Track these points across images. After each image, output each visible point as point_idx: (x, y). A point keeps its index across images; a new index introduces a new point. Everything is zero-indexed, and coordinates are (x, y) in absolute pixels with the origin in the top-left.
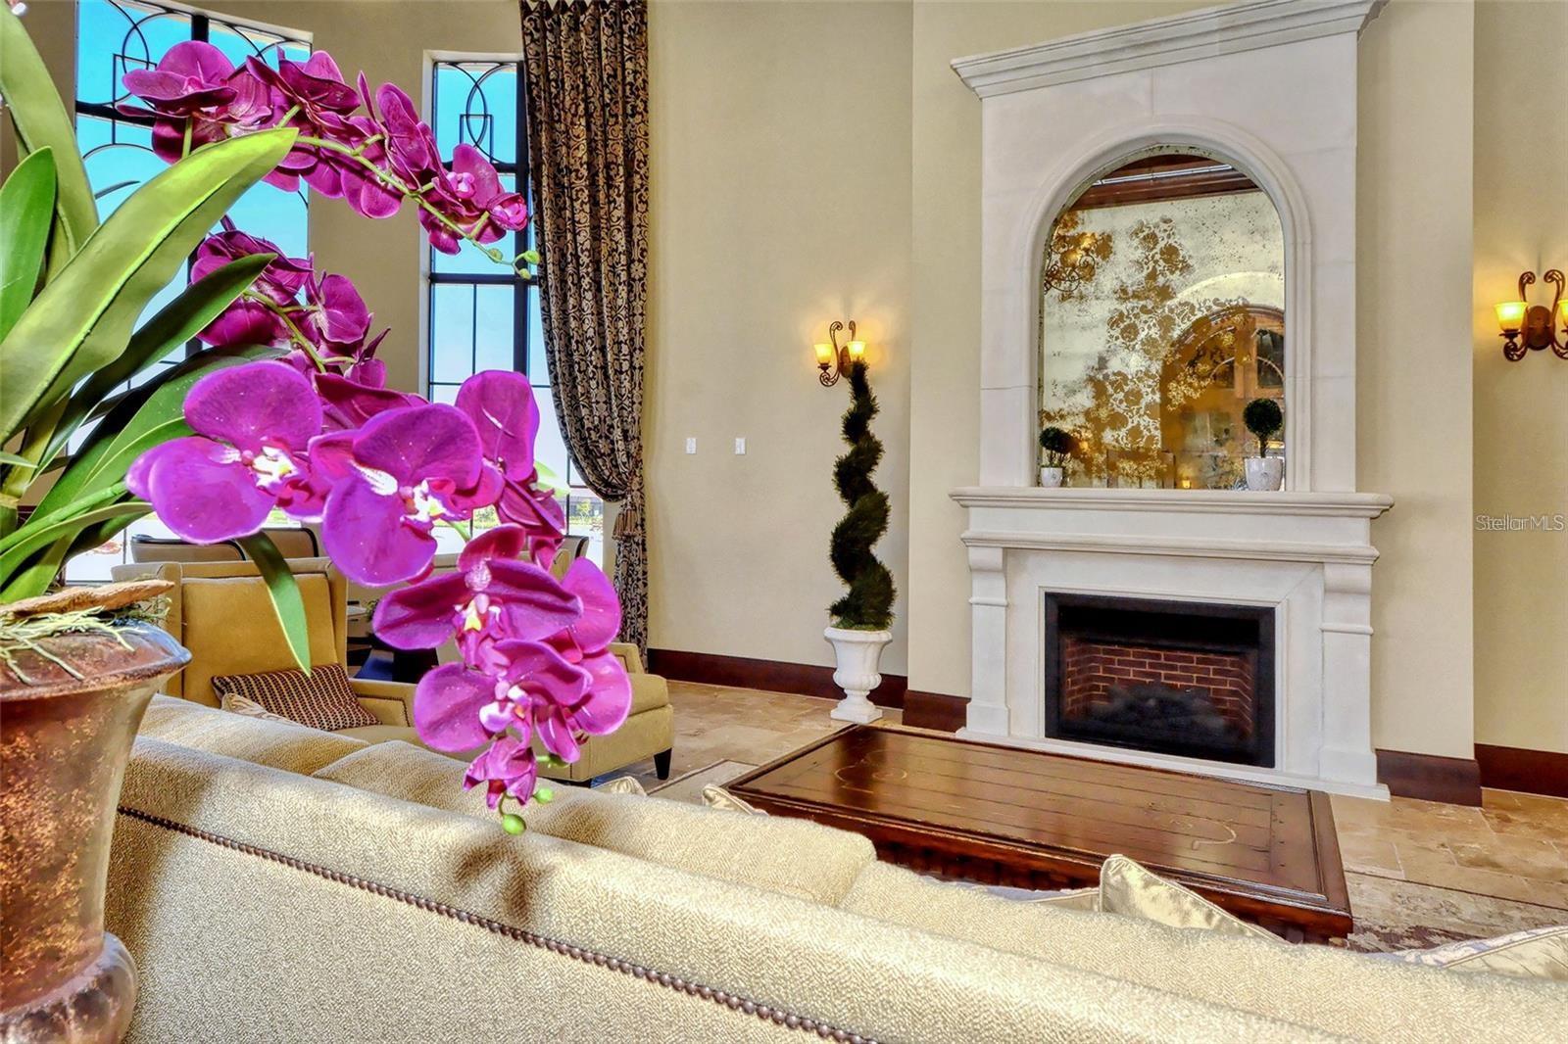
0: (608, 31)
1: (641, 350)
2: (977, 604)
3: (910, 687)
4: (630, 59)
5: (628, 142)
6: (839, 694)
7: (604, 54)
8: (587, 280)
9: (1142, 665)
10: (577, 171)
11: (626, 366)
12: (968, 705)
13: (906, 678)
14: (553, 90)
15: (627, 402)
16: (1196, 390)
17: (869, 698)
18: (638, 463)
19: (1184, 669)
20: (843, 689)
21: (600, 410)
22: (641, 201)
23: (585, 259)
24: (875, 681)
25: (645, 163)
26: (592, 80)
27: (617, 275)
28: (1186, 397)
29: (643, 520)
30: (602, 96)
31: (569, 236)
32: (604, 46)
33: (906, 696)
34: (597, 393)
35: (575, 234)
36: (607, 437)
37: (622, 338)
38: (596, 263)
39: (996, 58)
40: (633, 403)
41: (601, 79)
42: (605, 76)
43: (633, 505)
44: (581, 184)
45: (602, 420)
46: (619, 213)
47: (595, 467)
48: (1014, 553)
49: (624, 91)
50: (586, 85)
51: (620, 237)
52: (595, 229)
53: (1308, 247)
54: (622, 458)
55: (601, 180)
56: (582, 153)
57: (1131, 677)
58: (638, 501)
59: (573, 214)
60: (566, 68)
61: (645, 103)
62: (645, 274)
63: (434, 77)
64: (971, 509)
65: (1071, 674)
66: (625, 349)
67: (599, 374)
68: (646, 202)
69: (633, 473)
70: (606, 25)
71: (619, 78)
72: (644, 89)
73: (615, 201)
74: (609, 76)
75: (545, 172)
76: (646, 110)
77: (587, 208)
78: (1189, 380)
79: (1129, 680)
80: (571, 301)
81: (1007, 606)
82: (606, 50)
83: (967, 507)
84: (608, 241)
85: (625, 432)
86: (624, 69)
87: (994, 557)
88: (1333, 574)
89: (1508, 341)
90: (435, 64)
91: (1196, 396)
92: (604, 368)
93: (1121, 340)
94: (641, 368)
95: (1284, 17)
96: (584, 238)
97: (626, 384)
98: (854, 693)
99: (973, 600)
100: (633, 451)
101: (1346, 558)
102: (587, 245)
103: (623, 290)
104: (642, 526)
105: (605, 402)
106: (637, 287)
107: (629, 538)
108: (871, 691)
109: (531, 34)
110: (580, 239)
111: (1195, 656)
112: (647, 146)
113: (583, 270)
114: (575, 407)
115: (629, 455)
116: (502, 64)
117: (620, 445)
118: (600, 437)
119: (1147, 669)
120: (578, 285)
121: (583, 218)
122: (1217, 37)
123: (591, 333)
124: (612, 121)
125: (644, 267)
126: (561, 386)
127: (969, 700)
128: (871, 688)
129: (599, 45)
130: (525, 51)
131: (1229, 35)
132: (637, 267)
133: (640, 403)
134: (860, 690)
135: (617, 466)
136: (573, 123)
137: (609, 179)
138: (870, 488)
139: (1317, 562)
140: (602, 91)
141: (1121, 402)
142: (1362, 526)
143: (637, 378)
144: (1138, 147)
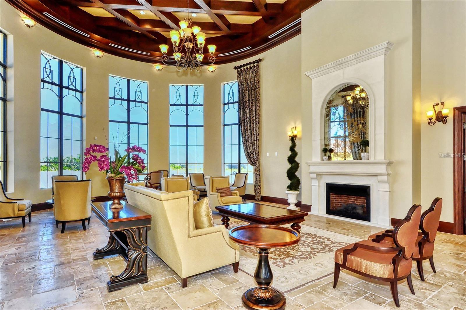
0: (251, 73)
1: (258, 136)
2: (313, 186)
3: (302, 203)
4: (256, 78)
5: (255, 94)
6: (289, 204)
7: (251, 78)
8: (248, 123)
9: (351, 199)
10: (247, 102)
11: (255, 139)
12: (311, 207)
13: (301, 201)
14: (243, 86)
15: (256, 146)
16: (354, 138)
17: (295, 205)
18: (258, 158)
19: (360, 200)
20: (289, 203)
21: (251, 148)
22: (258, 106)
23: (248, 119)
24: (296, 202)
25: (259, 98)
26: (249, 83)
27: (254, 121)
28: (352, 139)
29: (259, 170)
30: (251, 86)
31: (245, 115)
32: (251, 76)
33: (301, 205)
34: (251, 145)
35: (246, 114)
36: (253, 154)
37: (255, 134)
38: (250, 119)
39: (313, 71)
40: (257, 146)
41: (251, 83)
42: (251, 82)
43: (257, 167)
44: (247, 104)
45: (251, 150)
46: (254, 109)
47: (250, 160)
48: (319, 175)
49: (255, 84)
50: (248, 84)
51: (254, 114)
52: (250, 113)
53: (374, 105)
54: (255, 158)
55: (251, 103)
56: (247, 98)
57: (349, 202)
58: (258, 166)
59: (246, 110)
60: (245, 82)
61: (259, 86)
62: (259, 121)
63: (224, 87)
64: (311, 166)
65: (332, 201)
66: (255, 136)
67: (251, 141)
68: (259, 106)
69: (257, 160)
70: (251, 72)
71: (254, 82)
72: (258, 83)
73: (253, 107)
74: (252, 82)
75: (241, 103)
76: (259, 87)
77: (248, 109)
78: (353, 136)
79: (348, 203)
80: (246, 127)
81: (318, 186)
82: (251, 77)
83: (310, 165)
84: (252, 115)
85: (255, 152)
86: (255, 80)
87: (315, 176)
88: (380, 178)
89: (429, 120)
90: (224, 84)
91: (354, 139)
92: (252, 140)
93: (340, 128)
94: (258, 139)
95: (367, 54)
96: (248, 115)
97: (255, 143)
98: (292, 204)
99: (312, 185)
100: (257, 156)
101: (381, 174)
102: (248, 116)
103: (255, 124)
104: (259, 171)
105: (252, 147)
106: (257, 123)
107: (256, 173)
108: (296, 204)
109: (239, 76)
110: (247, 115)
111: (362, 197)
112: (259, 95)
113: (248, 121)
114: (247, 148)
115: (256, 157)
116: (235, 82)
117: (255, 155)
118: (251, 154)
119: (352, 201)
120: (247, 124)
121: (248, 111)
122: (354, 60)
123: (249, 133)
124: (253, 91)
125: (259, 119)
126: (244, 144)
127: (312, 206)
128: (296, 203)
129: (250, 76)
130: (238, 80)
131: (357, 59)
132: (257, 120)
133: (258, 146)
134: (293, 203)
135: (254, 159)
136: (246, 92)
137: (252, 102)
138: (295, 161)
139: (375, 175)
140: (251, 85)
141: (340, 141)
142: (384, 167)
143: (258, 141)
144: (341, 86)
